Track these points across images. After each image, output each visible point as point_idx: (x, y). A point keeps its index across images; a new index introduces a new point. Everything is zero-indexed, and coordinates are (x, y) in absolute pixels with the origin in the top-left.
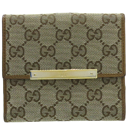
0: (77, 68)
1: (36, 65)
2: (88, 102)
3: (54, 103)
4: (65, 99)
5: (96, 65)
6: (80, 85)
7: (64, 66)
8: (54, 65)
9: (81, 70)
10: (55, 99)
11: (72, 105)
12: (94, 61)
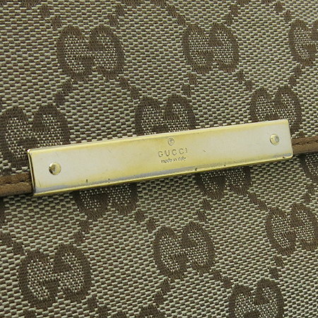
0: (216, 123)
1: (48, 119)
2: (279, 261)
3: (153, 291)
4: (195, 266)
5: (279, 103)
6: (231, 196)
7: (169, 115)
8: (127, 115)
9: (234, 126)
10: (154, 273)
11: (227, 283)
12: (272, 89)
